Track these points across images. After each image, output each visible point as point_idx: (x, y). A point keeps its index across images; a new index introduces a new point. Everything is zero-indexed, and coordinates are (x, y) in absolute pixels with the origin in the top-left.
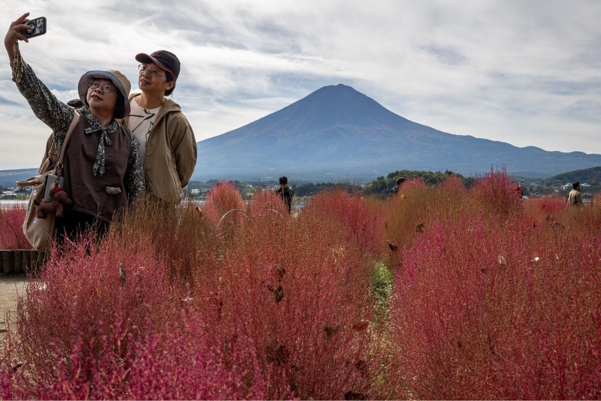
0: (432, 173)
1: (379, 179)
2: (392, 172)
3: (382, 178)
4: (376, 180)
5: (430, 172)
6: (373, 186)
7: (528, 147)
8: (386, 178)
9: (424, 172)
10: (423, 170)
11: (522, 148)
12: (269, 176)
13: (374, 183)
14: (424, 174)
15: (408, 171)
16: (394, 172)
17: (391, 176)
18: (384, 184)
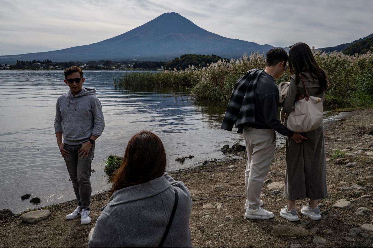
0: (205, 56)
1: (176, 58)
2: (182, 55)
3: (177, 58)
4: (174, 59)
5: (203, 55)
6: (172, 62)
7: (265, 45)
8: (179, 58)
9: (200, 55)
10: (199, 54)
11: (262, 45)
12: (135, 59)
13: (173, 61)
14: (200, 56)
15: (191, 55)
16: (184, 55)
17: (182, 57)
18: (178, 61)
